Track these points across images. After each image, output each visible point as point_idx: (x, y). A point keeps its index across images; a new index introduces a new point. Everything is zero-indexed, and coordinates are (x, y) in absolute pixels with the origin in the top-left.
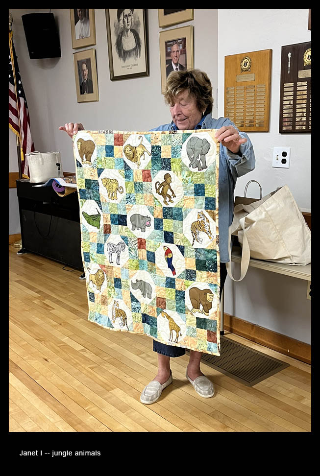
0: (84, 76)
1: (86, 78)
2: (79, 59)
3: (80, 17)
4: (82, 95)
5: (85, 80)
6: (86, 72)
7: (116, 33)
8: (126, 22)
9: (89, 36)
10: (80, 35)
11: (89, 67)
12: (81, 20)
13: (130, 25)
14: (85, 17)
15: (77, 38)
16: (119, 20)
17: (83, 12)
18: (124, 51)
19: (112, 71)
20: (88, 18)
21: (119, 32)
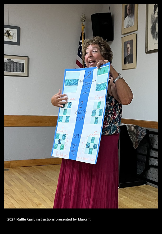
0: (127, 52)
1: (129, 53)
2: (125, 41)
3: (128, 13)
4: (125, 65)
5: (128, 54)
6: (129, 49)
7: (152, 21)
9: (133, 25)
10: (127, 25)
11: (131, 46)
12: (129, 15)
14: (132, 13)
15: (125, 27)
16: (155, 13)
17: (130, 11)
18: (156, 33)
19: (147, 47)
20: (134, 14)
21: (154, 20)
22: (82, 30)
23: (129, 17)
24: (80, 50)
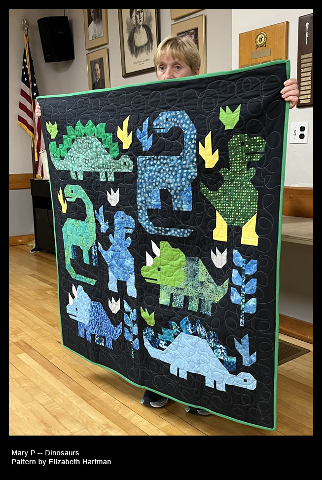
0: (96, 75)
1: (99, 77)
2: (92, 60)
3: (93, 18)
5: (97, 79)
6: (99, 72)
7: (128, 29)
8: (139, 18)
9: (102, 35)
10: (93, 36)
11: (102, 67)
12: (94, 21)
13: (142, 21)
14: (99, 17)
15: (90, 39)
16: (131, 17)
17: (96, 14)
18: (136, 47)
19: (124, 68)
20: (102, 18)
21: (131, 29)
22: (26, 43)
23: (94, 23)
24: (24, 73)
